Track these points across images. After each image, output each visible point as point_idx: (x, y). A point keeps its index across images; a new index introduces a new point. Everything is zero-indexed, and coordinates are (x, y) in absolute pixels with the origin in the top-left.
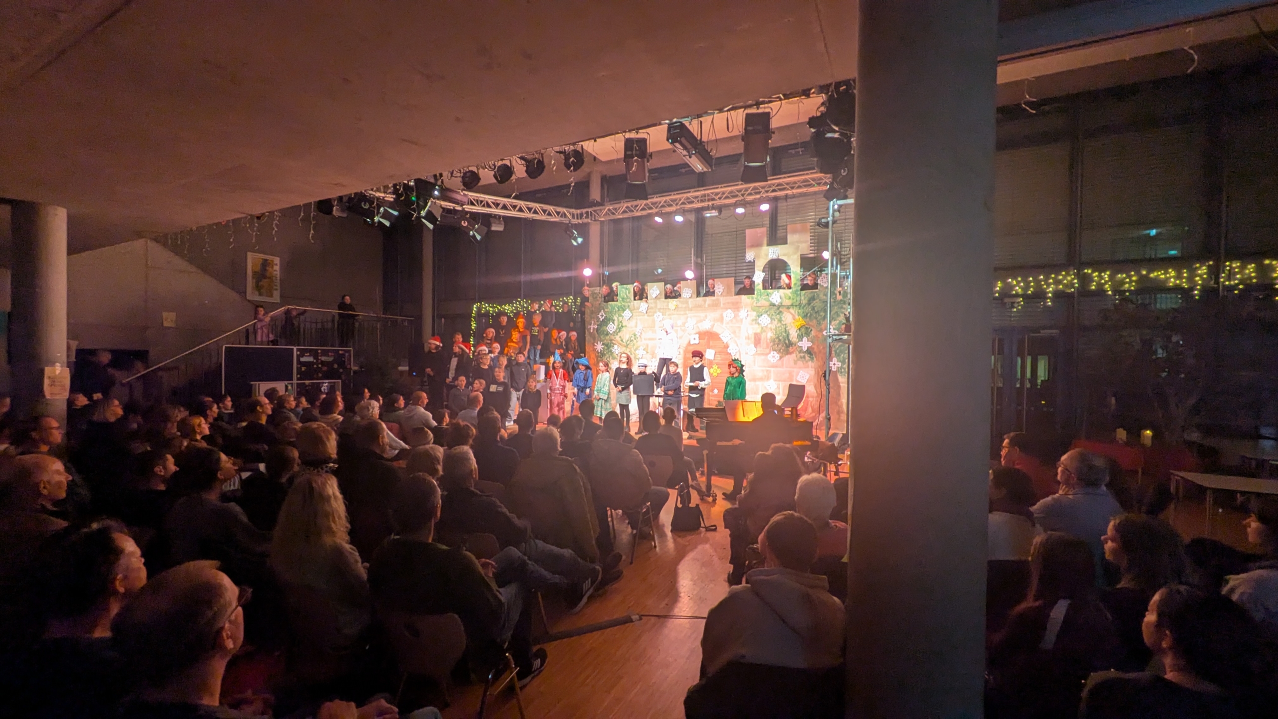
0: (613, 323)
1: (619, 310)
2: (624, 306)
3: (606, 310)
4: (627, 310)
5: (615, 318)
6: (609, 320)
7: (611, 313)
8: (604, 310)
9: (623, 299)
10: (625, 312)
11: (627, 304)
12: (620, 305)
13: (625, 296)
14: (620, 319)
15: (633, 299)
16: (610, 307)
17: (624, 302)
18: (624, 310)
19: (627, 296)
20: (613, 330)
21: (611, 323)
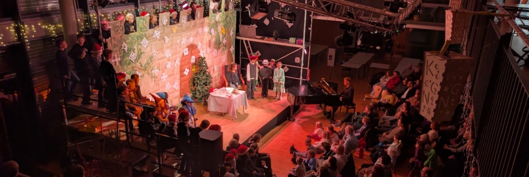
0: (134, 52)
1: (138, 39)
2: (142, 35)
3: (127, 41)
4: (145, 38)
5: (135, 47)
6: (130, 50)
7: (131, 43)
8: (125, 41)
9: (141, 29)
10: (144, 40)
11: (144, 33)
12: (138, 34)
13: (143, 26)
14: (139, 47)
15: (148, 28)
16: (130, 38)
17: (141, 31)
18: (142, 39)
19: (144, 26)
20: (135, 58)
21: (132, 53)
